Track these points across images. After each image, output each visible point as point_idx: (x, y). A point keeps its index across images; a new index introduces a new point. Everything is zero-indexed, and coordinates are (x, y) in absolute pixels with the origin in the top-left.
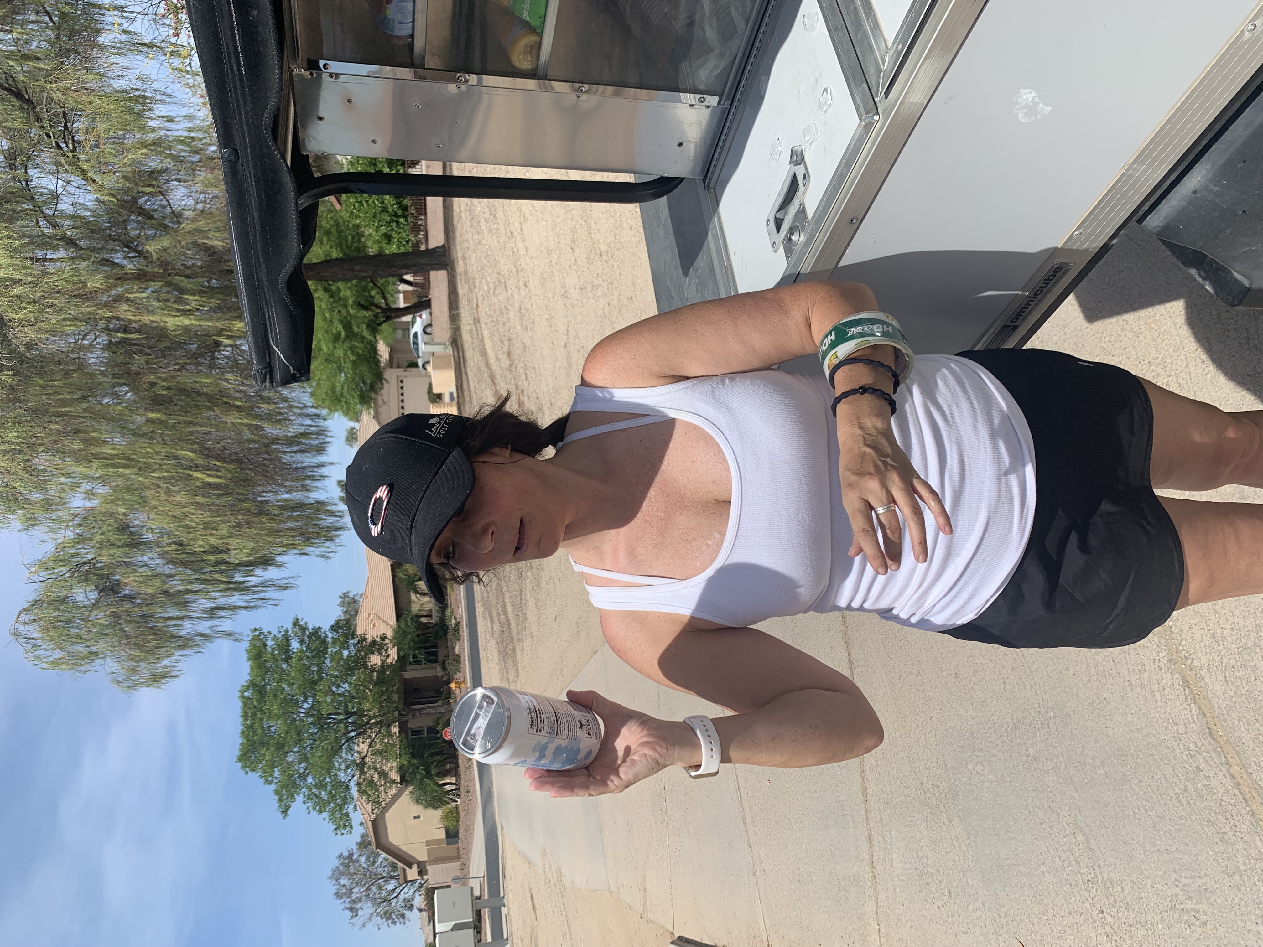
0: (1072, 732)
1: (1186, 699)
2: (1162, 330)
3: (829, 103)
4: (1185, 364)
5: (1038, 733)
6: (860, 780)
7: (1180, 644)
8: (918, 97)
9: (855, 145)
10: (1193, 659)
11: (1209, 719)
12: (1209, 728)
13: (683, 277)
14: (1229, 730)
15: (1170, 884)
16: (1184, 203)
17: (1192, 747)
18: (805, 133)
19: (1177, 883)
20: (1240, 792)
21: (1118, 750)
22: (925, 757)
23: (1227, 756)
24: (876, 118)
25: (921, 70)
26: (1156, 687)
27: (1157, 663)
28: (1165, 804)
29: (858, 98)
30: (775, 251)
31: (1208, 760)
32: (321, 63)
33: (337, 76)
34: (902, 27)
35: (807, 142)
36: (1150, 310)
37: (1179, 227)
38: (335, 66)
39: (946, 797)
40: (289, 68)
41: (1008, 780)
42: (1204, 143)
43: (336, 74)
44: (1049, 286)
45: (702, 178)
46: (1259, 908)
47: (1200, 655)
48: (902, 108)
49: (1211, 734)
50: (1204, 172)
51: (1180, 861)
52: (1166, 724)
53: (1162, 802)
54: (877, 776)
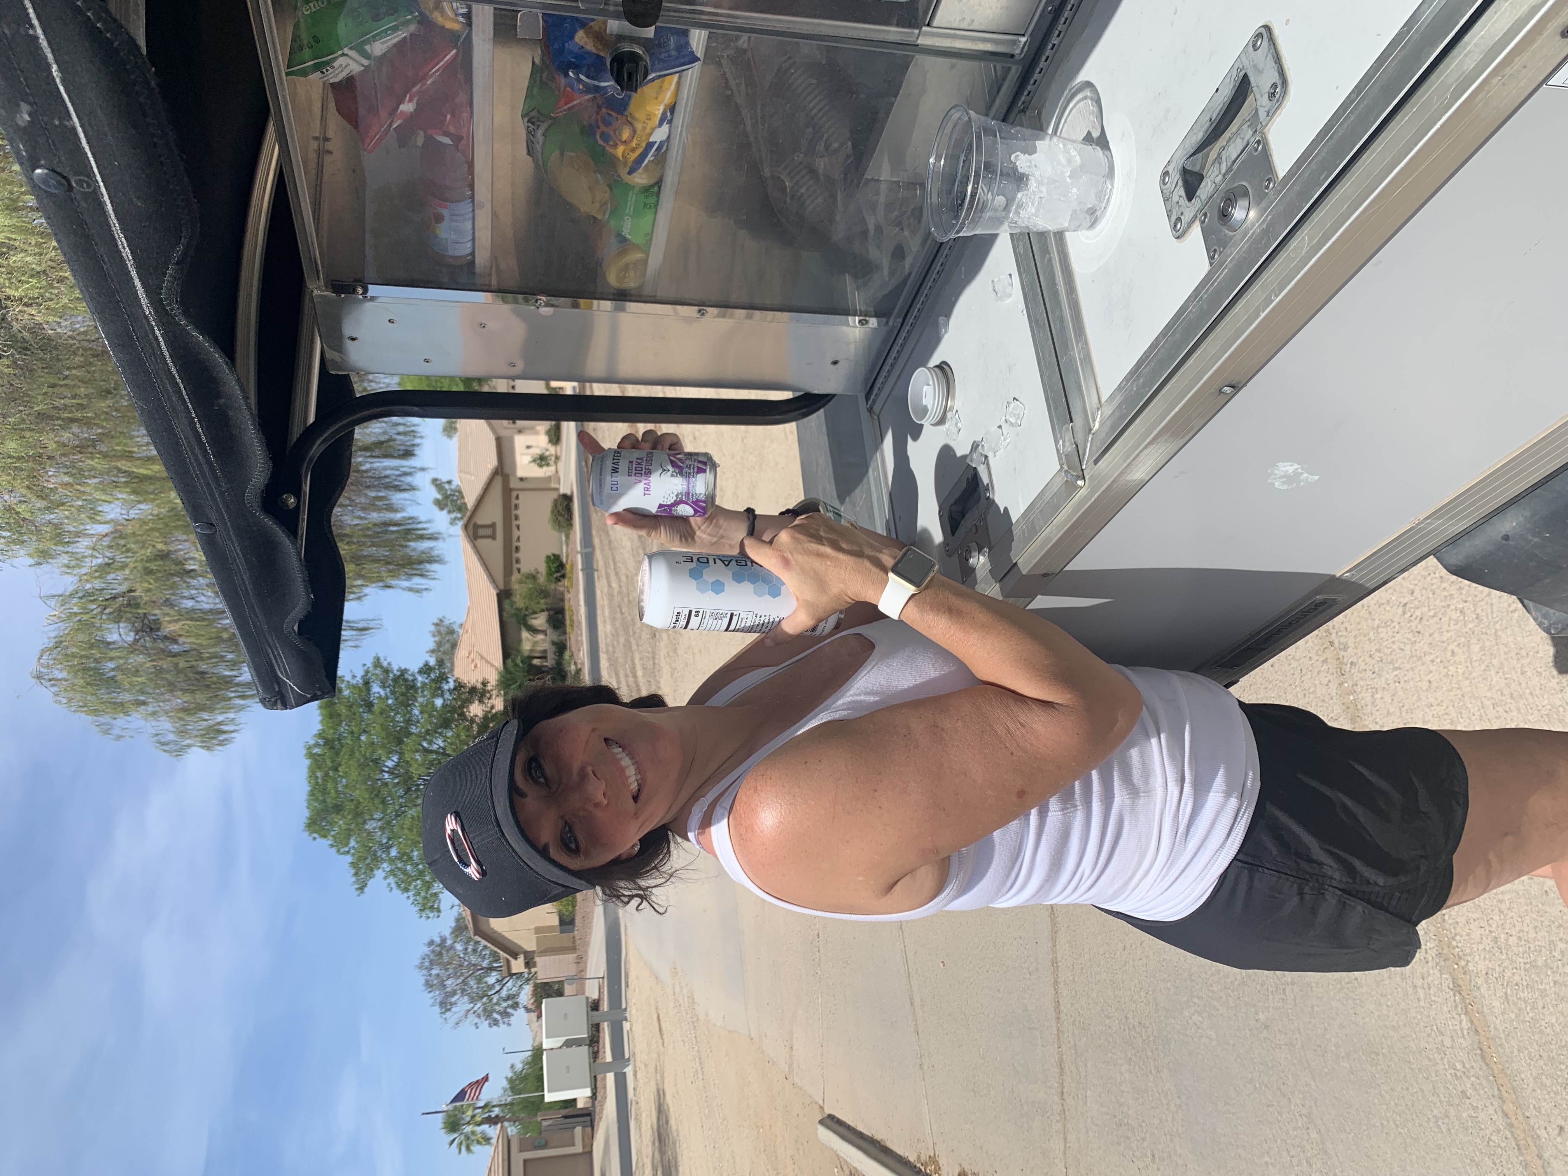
0: (1312, 1007)
1: (1456, 1007)
5: (1271, 997)
6: (1053, 992)
7: (1454, 939)
8: (1137, 475)
10: (1468, 961)
11: (1483, 1039)
12: (1481, 1050)
14: (1506, 1058)
16: (1491, 548)
17: (1459, 1066)
20: (1513, 1135)
21: (1368, 1044)
22: (1132, 988)
23: (1501, 1088)
24: (1081, 482)
26: (1419, 982)
28: (1421, 1125)
31: (1478, 1087)
39: (1154, 1042)
41: (1231, 1042)
44: (1308, 617)
47: (1477, 958)
49: (1483, 1057)
50: (1522, 519)
52: (1428, 1029)
53: (1417, 1121)
54: (1074, 993)
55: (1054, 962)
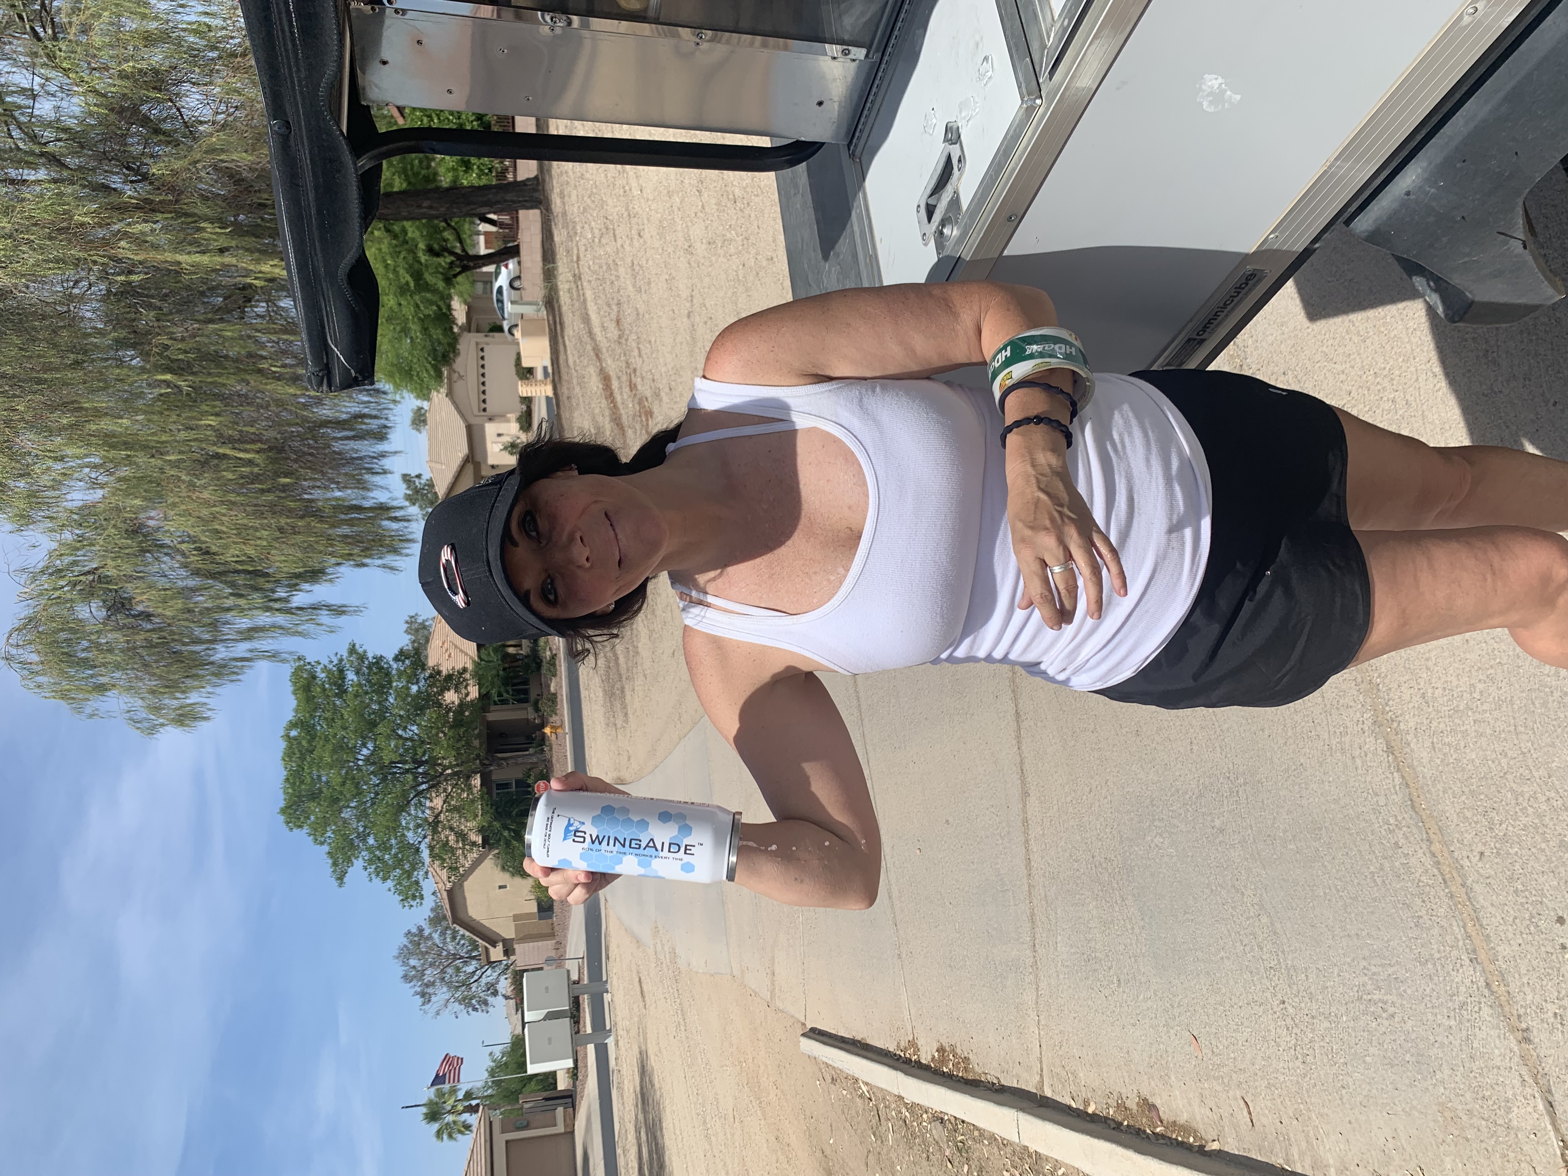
0: (1263, 802)
1: (1389, 767)
2: (1392, 335)
3: (989, 74)
5: (1225, 802)
6: (1024, 851)
7: (1387, 704)
8: (1086, 81)
9: (1015, 130)
10: (1400, 722)
11: (1413, 790)
12: (1411, 800)
13: (823, 262)
14: (1432, 802)
15: (1358, 972)
16: (1395, 205)
17: (1392, 821)
18: (962, 107)
19: (1365, 971)
20: (1439, 871)
21: (1312, 822)
22: (1099, 826)
23: (1429, 831)
24: (1038, 102)
25: (1089, 52)
26: (1357, 753)
27: (1360, 726)
28: (1359, 884)
29: (1020, 75)
30: (926, 245)
31: (1408, 835)
33: (404, 11)
35: (964, 118)
37: (1389, 233)
39: (1119, 873)
41: (1190, 854)
42: (1419, 137)
44: (1240, 295)
45: (846, 143)
46: (1451, 1000)
47: (1407, 717)
48: (1067, 94)
49: (1413, 807)
50: (1420, 170)
51: (1371, 947)
52: (1365, 794)
53: (1356, 881)
54: (1043, 846)
55: (1025, 821)
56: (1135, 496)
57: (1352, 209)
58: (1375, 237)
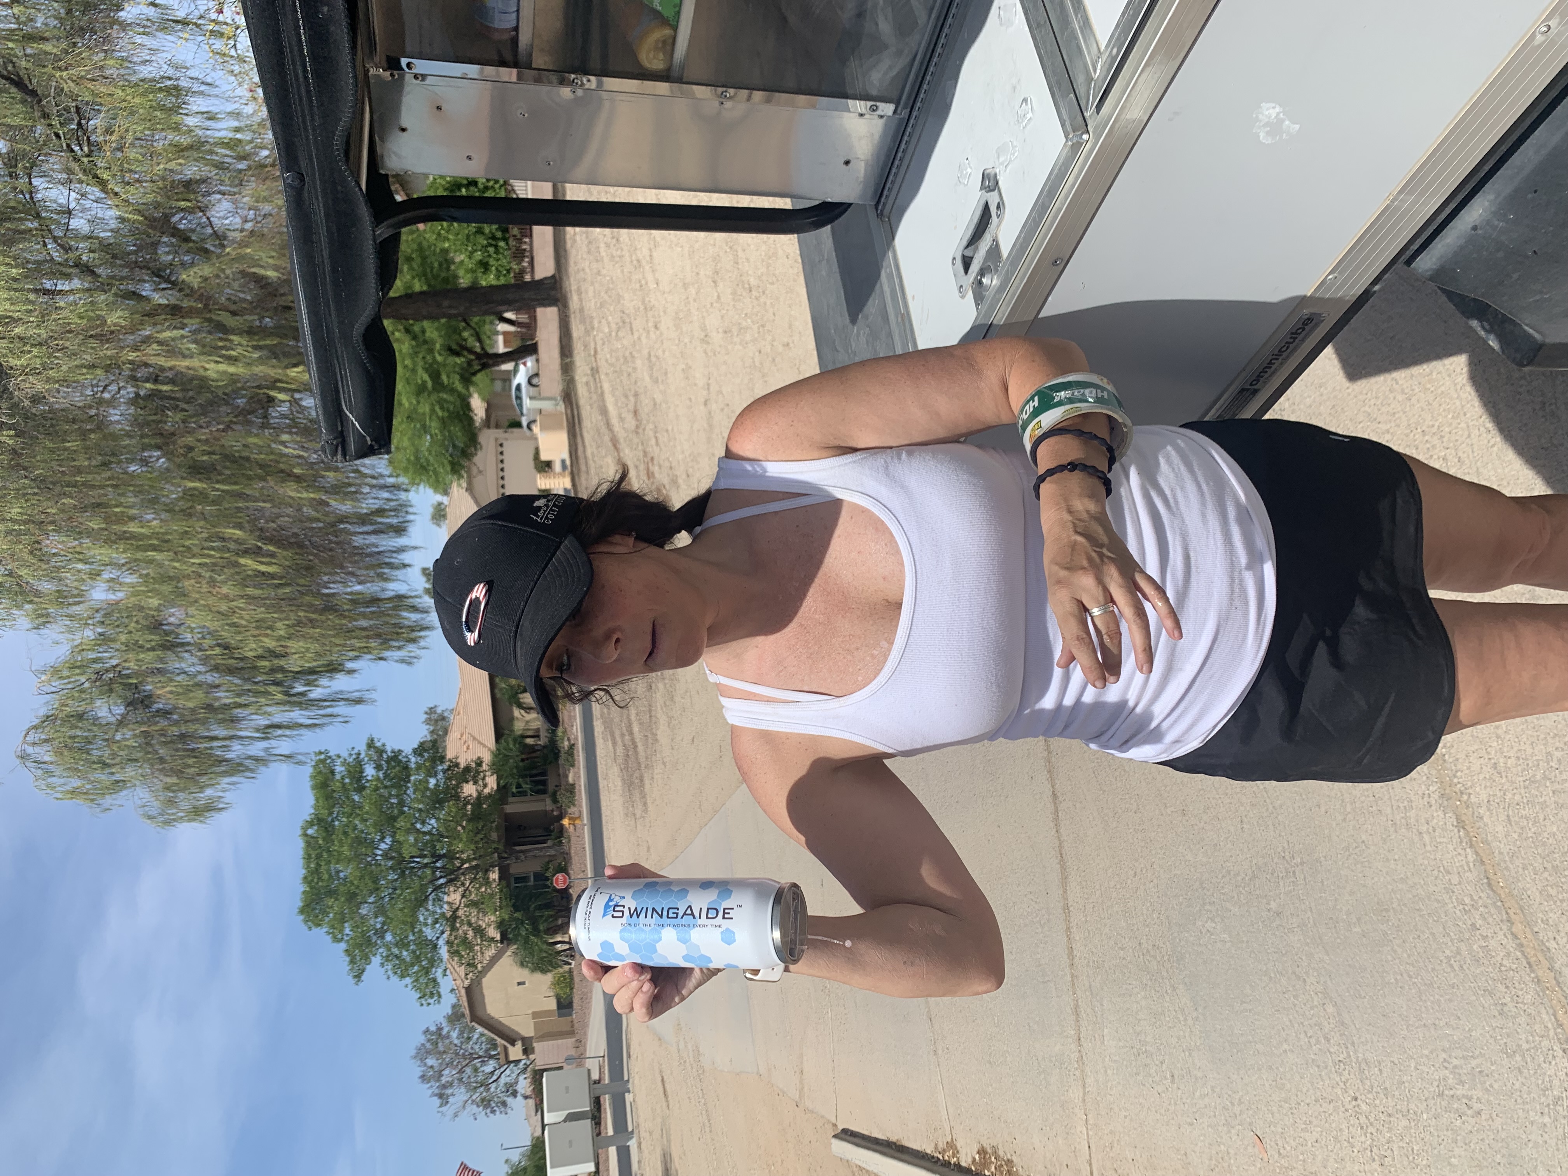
0: (1322, 882)
1: (1461, 842)
3: (1029, 116)
4: (1466, 433)
5: (1281, 883)
6: (1066, 939)
7: (1455, 776)
8: (1136, 113)
9: (1060, 169)
10: (1470, 794)
11: (1488, 867)
12: (1487, 878)
13: (851, 325)
14: (1511, 880)
15: (1437, 1066)
16: (1462, 241)
17: (1467, 900)
18: (999, 152)
19: (1446, 1064)
20: (1524, 954)
21: (1378, 904)
22: (1145, 912)
23: (1509, 911)
24: (1085, 137)
25: (1140, 81)
26: (1424, 828)
27: (1426, 799)
28: (1433, 969)
29: (1063, 111)
30: (963, 297)
31: (1486, 916)
32: (404, 62)
33: (424, 77)
34: (1117, 26)
35: (1002, 163)
36: (1425, 366)
37: (1455, 270)
38: (421, 66)
39: (1169, 960)
40: (364, 67)
41: (1245, 939)
42: (1487, 168)
43: (422, 75)
44: (1297, 341)
45: (873, 203)
46: (1544, 1095)
47: (1478, 789)
48: (1117, 126)
49: (1489, 884)
50: (1487, 204)
51: (1450, 1038)
52: (1436, 872)
53: (1430, 967)
54: (1086, 934)
55: (1066, 908)
56: (1192, 554)
57: (1415, 247)
58: (1439, 276)
